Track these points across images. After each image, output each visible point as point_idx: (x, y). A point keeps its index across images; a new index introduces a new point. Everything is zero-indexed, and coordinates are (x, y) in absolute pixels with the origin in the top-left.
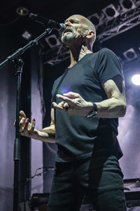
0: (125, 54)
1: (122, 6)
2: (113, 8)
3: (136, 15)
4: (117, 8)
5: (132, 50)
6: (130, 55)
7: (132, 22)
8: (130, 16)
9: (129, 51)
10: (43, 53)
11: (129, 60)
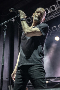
0: (52, 28)
1: (51, 9)
2: (48, 9)
3: (57, 13)
4: (49, 9)
5: (55, 27)
6: (54, 28)
7: (55, 15)
8: (54, 13)
9: (54, 27)
10: (20, 27)
11: (54, 30)
